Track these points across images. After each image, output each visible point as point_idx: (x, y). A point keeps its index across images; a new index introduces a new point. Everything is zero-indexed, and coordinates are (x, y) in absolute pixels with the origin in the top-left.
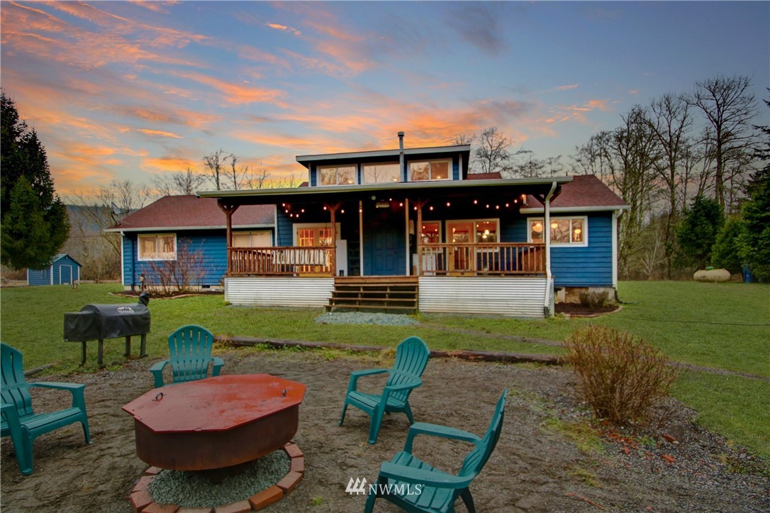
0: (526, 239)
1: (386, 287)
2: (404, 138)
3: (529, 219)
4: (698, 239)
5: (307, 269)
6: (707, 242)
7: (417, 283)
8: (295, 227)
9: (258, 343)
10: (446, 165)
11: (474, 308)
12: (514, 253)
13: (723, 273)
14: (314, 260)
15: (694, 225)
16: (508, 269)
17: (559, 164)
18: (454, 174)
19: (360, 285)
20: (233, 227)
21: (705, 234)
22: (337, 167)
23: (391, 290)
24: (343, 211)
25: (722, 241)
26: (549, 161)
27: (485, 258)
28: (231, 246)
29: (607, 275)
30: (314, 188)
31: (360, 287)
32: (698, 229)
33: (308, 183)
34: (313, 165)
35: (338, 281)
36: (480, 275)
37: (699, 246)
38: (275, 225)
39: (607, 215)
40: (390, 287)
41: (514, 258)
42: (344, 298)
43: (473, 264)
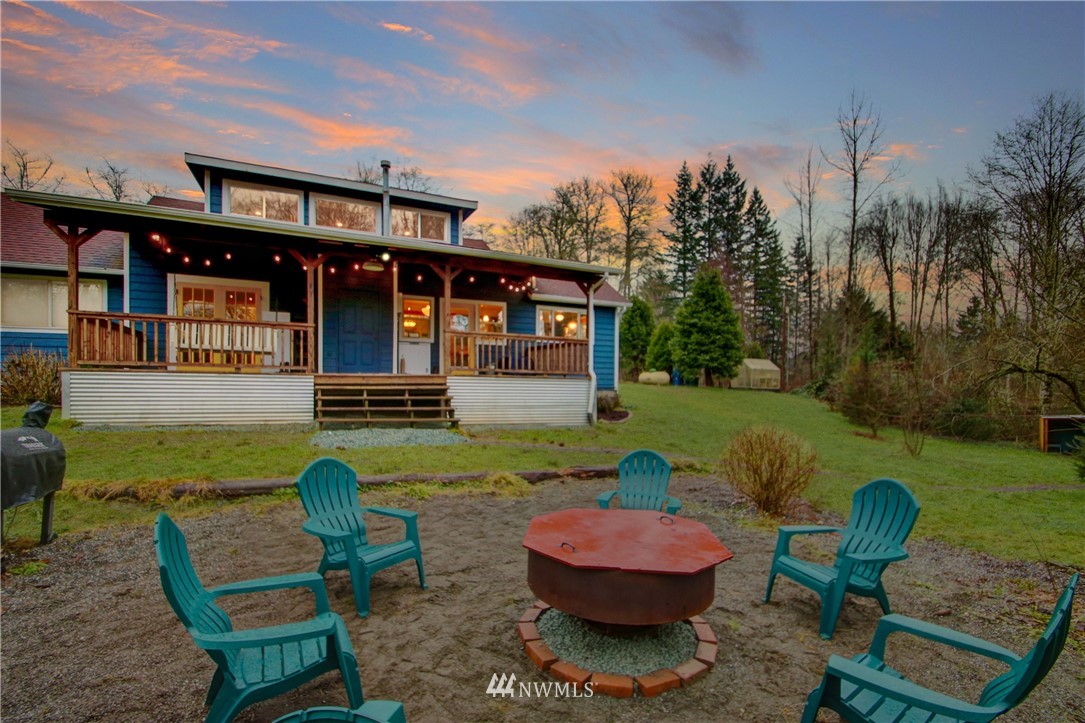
0: (533, 331)
1: (404, 391)
2: (390, 170)
3: (538, 307)
4: (634, 340)
5: (197, 359)
6: (641, 343)
7: (445, 384)
8: (174, 281)
9: (279, 487)
10: (443, 220)
11: (516, 417)
12: (520, 347)
13: (664, 376)
14: (210, 343)
15: (631, 325)
16: (507, 367)
17: (491, 235)
18: (452, 236)
19: (363, 388)
20: (82, 269)
21: (640, 335)
22: (262, 189)
23: (410, 395)
24: (333, 270)
25: (656, 344)
26: (479, 228)
27: (486, 352)
28: (77, 309)
29: (610, 377)
30: (216, 216)
31: (362, 391)
32: (634, 329)
33: (203, 204)
34: (214, 177)
35: (319, 381)
36: (482, 373)
37: (634, 347)
38: (126, 272)
39: (611, 310)
40: (410, 391)
41: (520, 354)
42: (335, 407)
43: (473, 360)
